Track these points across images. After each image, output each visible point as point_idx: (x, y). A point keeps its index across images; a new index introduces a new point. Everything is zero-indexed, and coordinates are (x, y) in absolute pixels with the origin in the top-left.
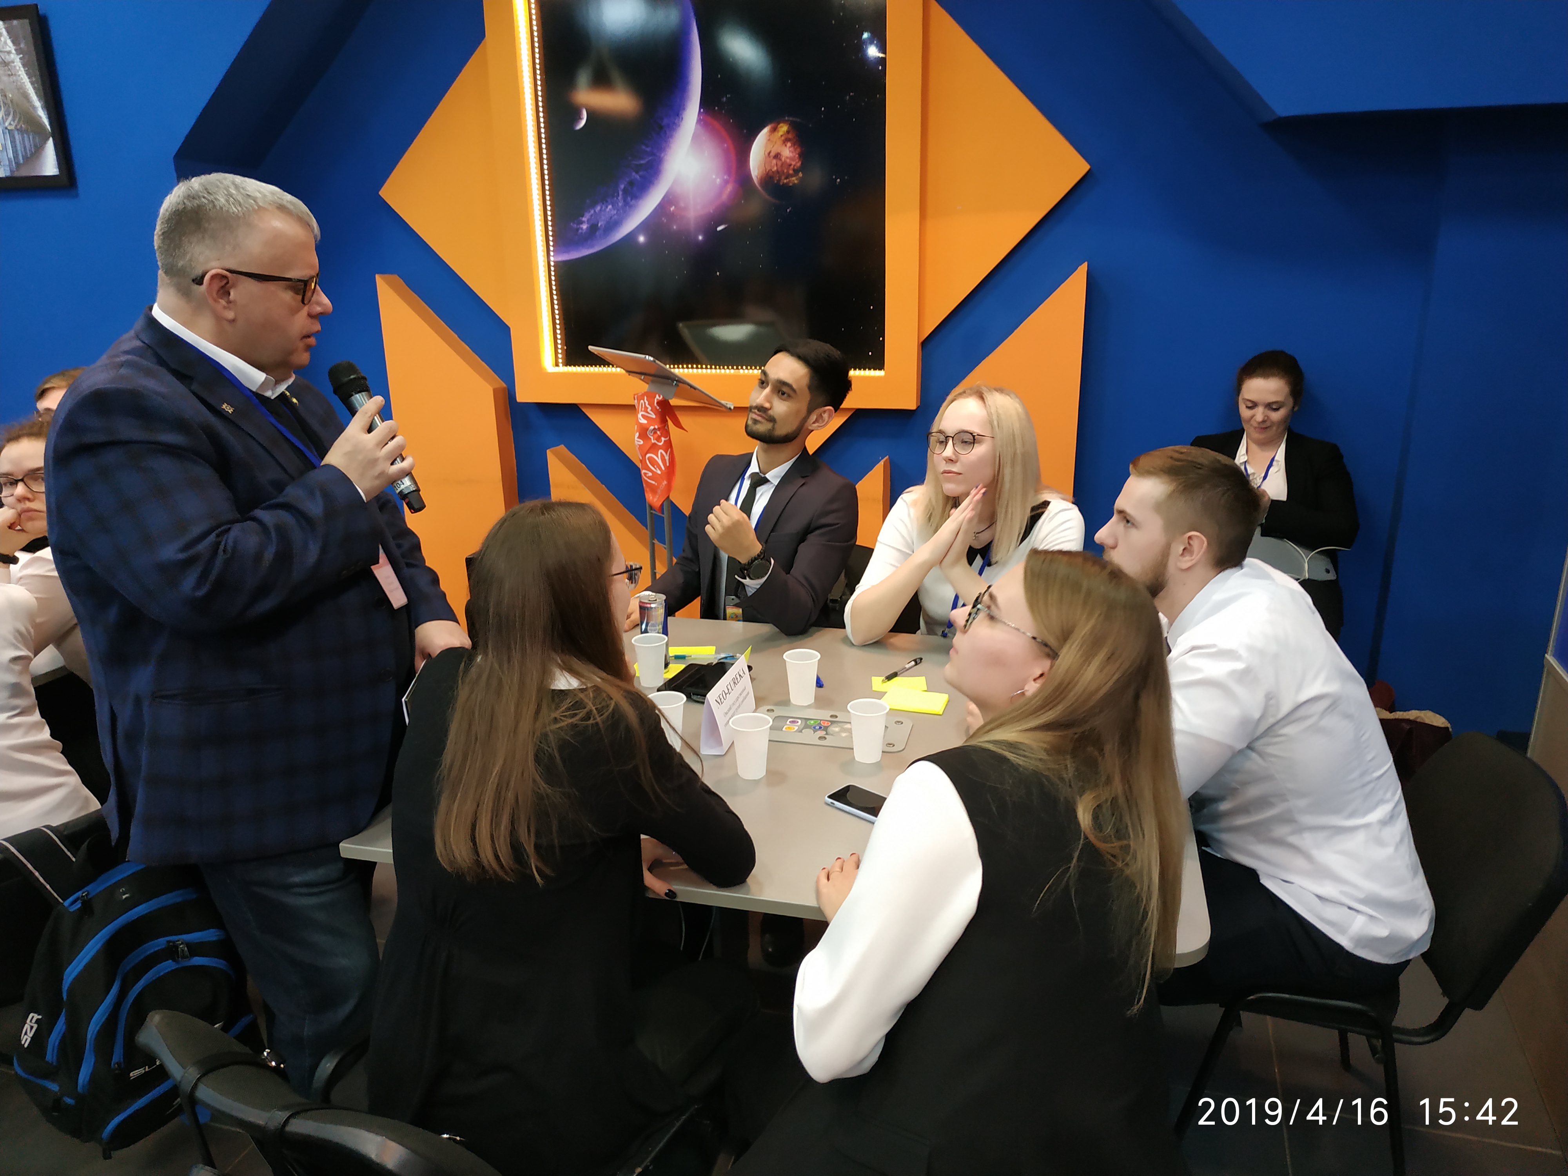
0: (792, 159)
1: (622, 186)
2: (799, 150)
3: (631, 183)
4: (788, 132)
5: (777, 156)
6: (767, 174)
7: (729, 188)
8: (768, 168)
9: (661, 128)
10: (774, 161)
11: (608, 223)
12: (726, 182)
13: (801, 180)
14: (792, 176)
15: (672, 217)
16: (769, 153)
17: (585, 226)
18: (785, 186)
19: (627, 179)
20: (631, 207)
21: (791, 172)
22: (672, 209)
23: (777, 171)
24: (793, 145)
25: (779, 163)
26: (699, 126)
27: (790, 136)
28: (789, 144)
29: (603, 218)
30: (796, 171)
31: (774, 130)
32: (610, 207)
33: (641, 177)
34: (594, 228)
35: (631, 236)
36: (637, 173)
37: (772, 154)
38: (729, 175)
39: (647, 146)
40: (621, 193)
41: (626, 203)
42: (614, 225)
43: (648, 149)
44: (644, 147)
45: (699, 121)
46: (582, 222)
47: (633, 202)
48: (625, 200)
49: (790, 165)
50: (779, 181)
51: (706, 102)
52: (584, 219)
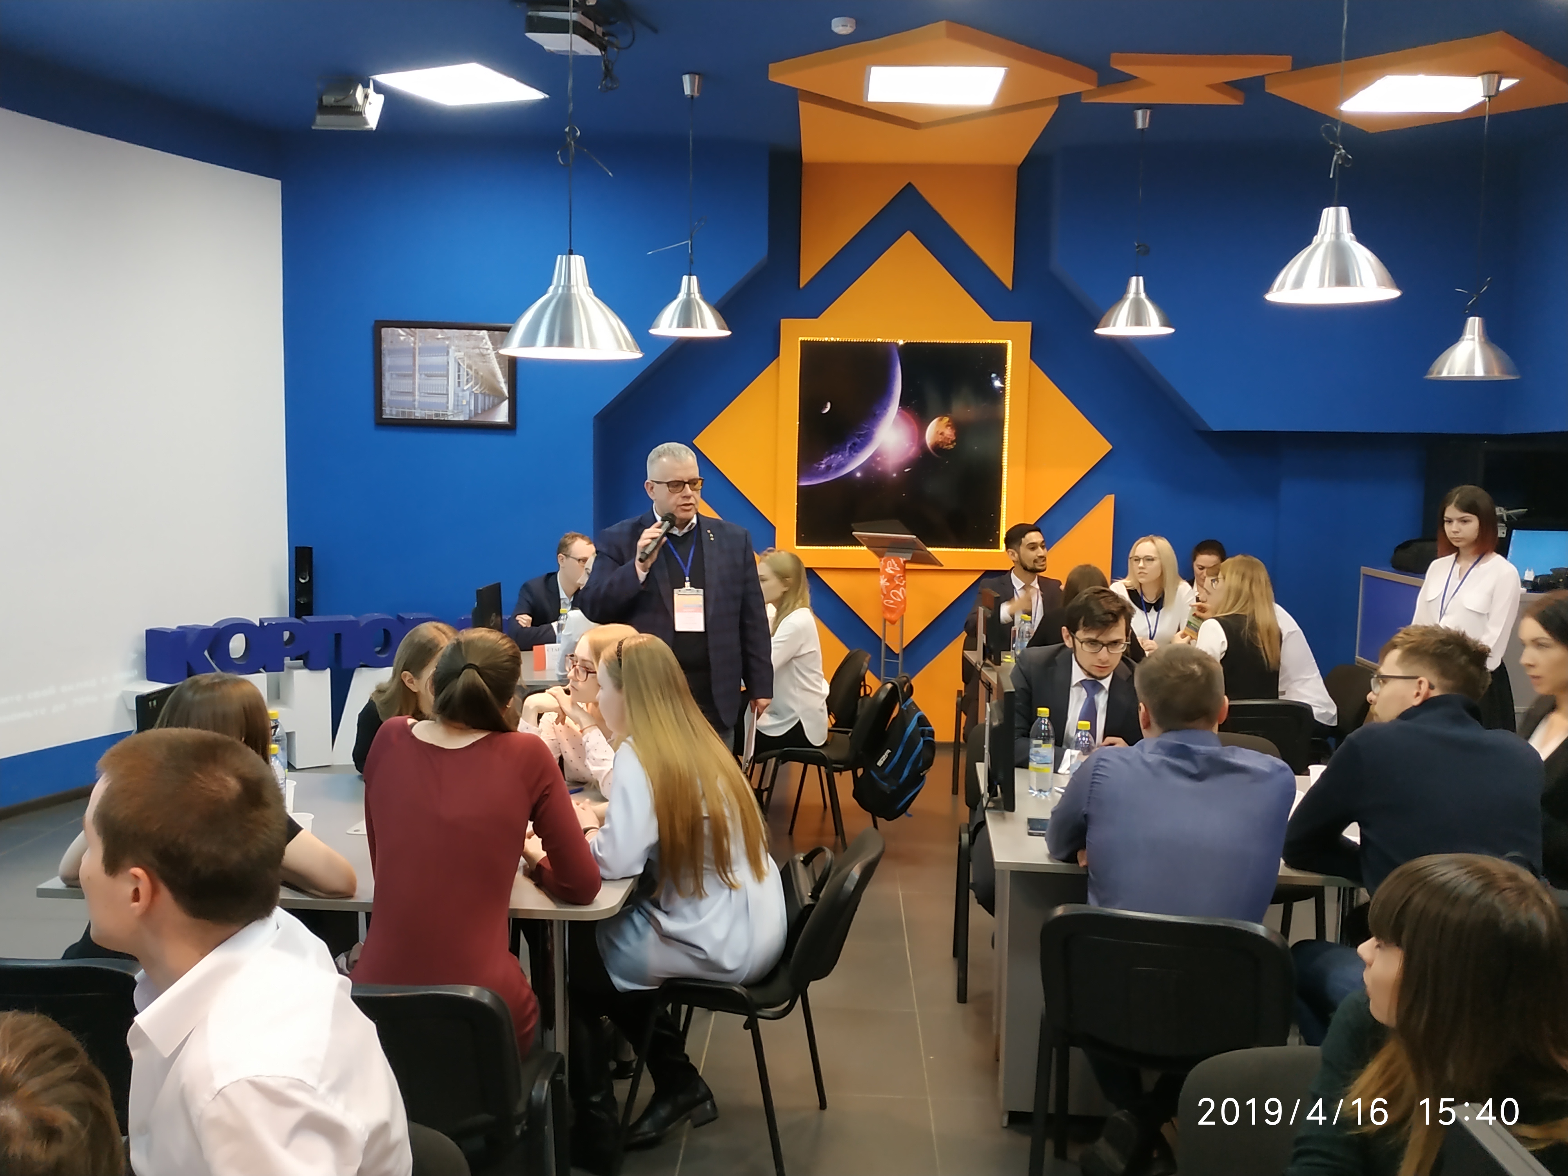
0: (951, 436)
1: (849, 445)
2: (954, 431)
3: (854, 444)
4: (949, 421)
5: (942, 434)
6: (936, 443)
7: (914, 449)
8: (936, 440)
9: (875, 415)
10: (940, 436)
11: (838, 465)
12: (912, 446)
13: (955, 446)
14: (950, 444)
15: (877, 463)
16: (938, 432)
17: (823, 466)
18: (945, 450)
19: (853, 442)
20: (853, 457)
21: (950, 442)
22: (878, 459)
23: (942, 442)
24: (952, 428)
25: (943, 437)
26: (898, 417)
27: (950, 424)
28: (949, 428)
29: (835, 462)
30: (952, 442)
31: (941, 420)
32: (840, 456)
33: (861, 440)
34: (829, 467)
35: (852, 473)
36: (859, 438)
37: (940, 432)
38: (913, 442)
39: (866, 424)
40: (848, 449)
41: (850, 455)
42: (841, 466)
43: (866, 426)
44: (864, 425)
45: (898, 413)
46: (822, 464)
47: (854, 454)
48: (850, 452)
49: (949, 439)
50: (943, 446)
51: (902, 403)
52: (823, 462)
